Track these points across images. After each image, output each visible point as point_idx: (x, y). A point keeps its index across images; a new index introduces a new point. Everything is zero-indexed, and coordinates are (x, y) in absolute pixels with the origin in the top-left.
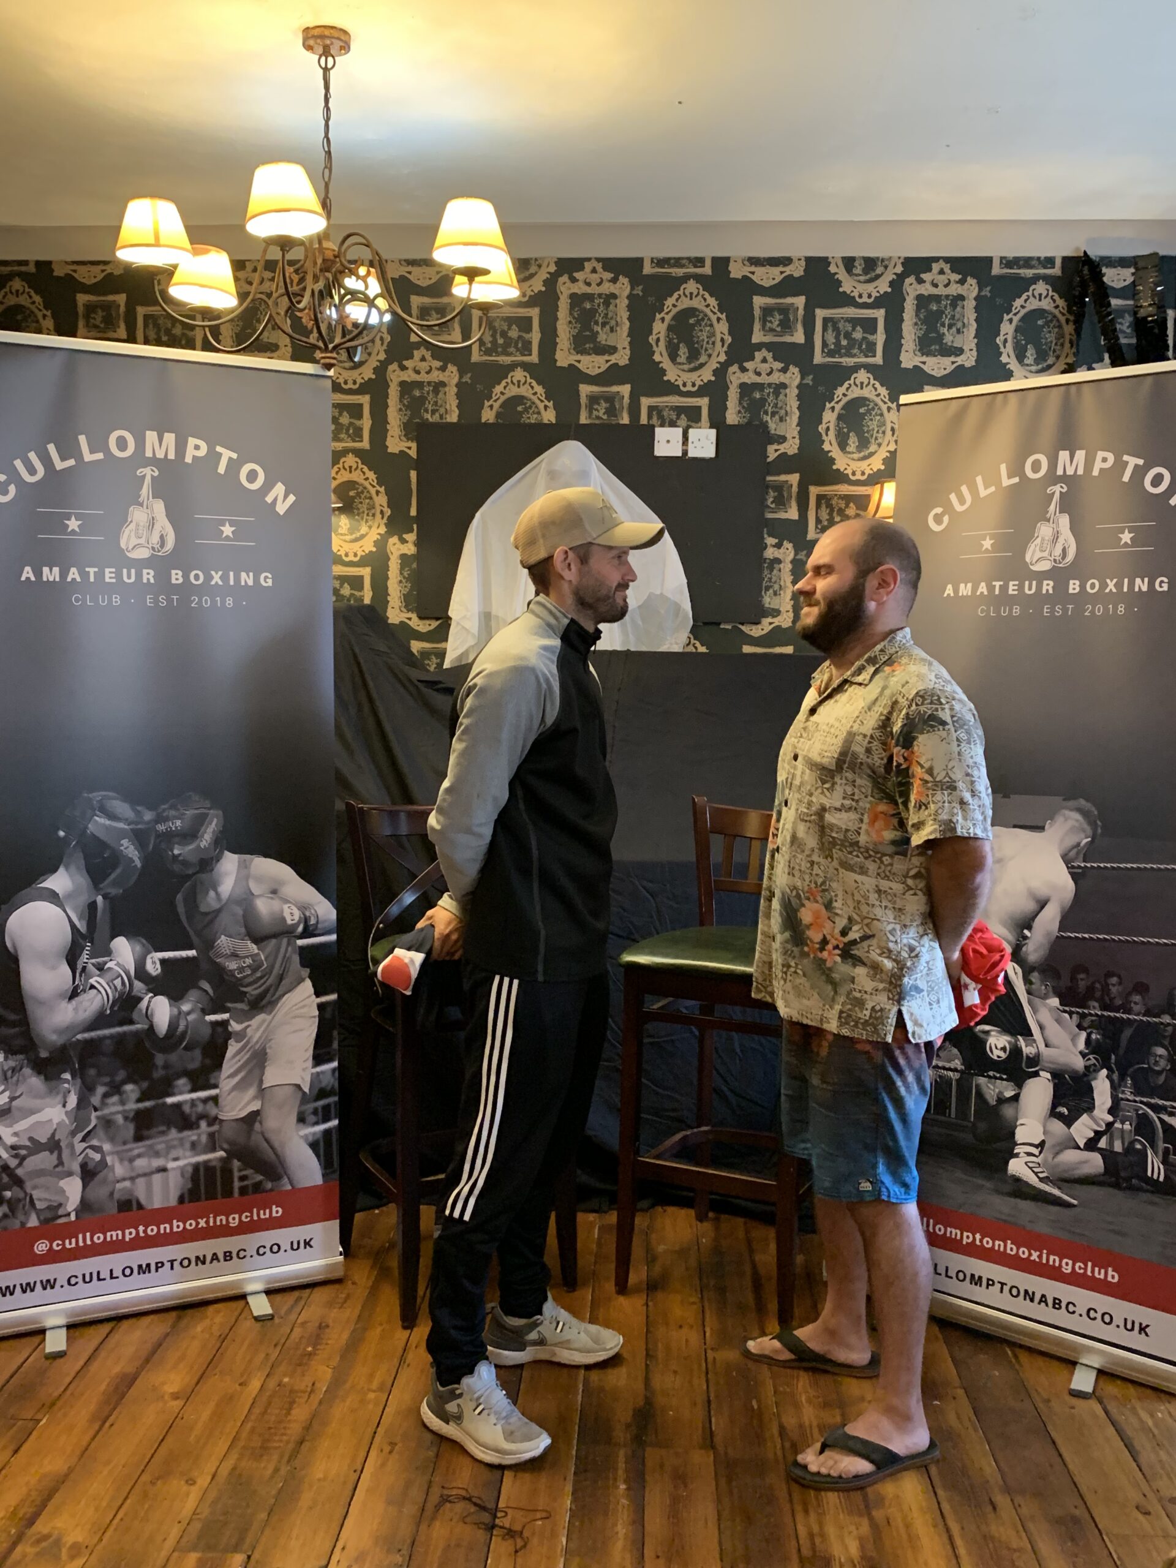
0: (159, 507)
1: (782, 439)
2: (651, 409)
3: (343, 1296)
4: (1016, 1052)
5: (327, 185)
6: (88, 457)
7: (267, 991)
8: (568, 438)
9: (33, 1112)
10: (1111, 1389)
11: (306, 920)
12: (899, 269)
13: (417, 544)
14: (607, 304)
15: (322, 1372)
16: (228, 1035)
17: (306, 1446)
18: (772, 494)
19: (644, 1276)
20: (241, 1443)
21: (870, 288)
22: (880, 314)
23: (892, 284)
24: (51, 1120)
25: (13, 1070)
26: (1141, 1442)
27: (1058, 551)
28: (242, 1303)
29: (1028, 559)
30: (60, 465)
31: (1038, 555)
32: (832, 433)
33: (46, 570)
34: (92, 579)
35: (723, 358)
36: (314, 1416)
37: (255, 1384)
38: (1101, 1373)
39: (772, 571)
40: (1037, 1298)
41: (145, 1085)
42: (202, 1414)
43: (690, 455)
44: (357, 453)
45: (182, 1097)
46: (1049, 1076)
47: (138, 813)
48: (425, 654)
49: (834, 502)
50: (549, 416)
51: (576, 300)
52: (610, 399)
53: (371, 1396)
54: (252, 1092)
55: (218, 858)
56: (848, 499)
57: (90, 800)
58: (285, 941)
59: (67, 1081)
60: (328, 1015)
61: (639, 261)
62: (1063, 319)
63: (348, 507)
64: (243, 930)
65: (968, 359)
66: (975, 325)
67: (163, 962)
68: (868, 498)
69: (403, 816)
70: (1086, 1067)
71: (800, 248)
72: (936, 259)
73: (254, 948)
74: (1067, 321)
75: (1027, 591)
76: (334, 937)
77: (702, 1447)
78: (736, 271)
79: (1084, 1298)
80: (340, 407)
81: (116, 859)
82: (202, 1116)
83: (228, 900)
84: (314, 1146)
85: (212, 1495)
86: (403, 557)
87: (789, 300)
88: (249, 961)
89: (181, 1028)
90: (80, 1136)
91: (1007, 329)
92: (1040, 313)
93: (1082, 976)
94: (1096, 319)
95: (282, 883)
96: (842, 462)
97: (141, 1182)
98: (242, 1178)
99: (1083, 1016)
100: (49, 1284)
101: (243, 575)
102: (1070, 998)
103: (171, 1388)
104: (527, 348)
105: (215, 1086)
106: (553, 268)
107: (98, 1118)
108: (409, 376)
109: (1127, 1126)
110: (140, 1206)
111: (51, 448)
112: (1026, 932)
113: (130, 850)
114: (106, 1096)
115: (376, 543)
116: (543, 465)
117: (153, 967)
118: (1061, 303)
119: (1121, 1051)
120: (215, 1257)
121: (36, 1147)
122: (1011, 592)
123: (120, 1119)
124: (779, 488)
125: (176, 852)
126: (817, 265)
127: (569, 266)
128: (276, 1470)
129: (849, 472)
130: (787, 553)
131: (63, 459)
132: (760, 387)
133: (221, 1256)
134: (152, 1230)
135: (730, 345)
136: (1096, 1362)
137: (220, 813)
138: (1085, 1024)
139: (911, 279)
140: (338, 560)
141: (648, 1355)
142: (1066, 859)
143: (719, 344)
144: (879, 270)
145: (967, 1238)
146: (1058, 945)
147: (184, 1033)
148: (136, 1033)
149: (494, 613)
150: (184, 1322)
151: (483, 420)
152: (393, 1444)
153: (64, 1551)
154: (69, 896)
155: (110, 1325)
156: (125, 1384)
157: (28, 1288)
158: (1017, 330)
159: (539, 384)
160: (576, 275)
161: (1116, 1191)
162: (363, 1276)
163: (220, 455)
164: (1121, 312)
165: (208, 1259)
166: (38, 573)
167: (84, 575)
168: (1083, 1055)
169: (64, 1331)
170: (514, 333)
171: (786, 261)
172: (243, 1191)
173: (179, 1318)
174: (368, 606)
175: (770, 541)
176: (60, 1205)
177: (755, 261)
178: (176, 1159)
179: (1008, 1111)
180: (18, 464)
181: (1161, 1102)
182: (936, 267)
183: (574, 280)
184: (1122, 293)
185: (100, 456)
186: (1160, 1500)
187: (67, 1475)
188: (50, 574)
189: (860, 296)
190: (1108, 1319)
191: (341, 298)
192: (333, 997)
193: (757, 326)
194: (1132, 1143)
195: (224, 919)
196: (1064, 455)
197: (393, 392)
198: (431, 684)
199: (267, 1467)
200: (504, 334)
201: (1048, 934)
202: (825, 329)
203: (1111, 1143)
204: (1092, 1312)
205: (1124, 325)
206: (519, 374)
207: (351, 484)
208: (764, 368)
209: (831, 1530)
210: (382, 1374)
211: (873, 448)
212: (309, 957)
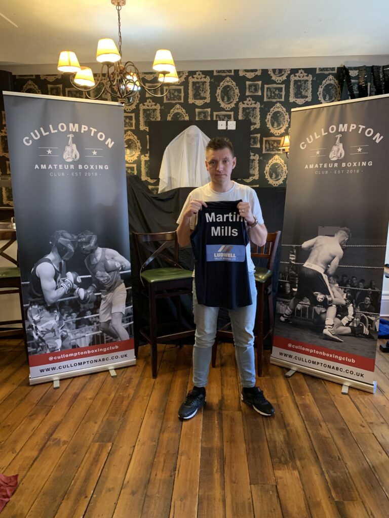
0: (74, 146)
1: (255, 124)
2: (217, 115)
3: (136, 370)
4: (326, 299)
5: (120, 47)
6: (53, 131)
7: (112, 286)
8: (192, 125)
9: (46, 321)
10: (352, 392)
11: (122, 266)
12: (289, 72)
13: (149, 157)
14: (203, 85)
15: (131, 391)
16: (101, 299)
17: (127, 413)
18: (252, 140)
19: (220, 362)
20: (109, 412)
21: (280, 78)
22: (283, 86)
23: (287, 77)
24: (51, 324)
25: (41, 310)
26: (361, 407)
27: (339, 154)
28: (107, 373)
29: (330, 157)
30: (44, 134)
31: (333, 155)
32: (269, 122)
33: (42, 165)
34: (56, 168)
35: (237, 100)
36: (129, 404)
37: (113, 395)
38: (349, 387)
39: (252, 162)
40: (331, 367)
41: (78, 313)
42: (98, 403)
43: (229, 129)
44: (131, 130)
45: (89, 316)
46: (335, 306)
47: (72, 236)
48: (153, 189)
49: (271, 142)
50: (187, 118)
51: (194, 83)
52: (205, 113)
53: (145, 398)
54: (109, 314)
55: (96, 249)
56: (274, 141)
57: (58, 233)
58: (116, 272)
59: (55, 313)
60: (129, 293)
61: (213, 71)
62: (337, 86)
63: (129, 147)
64: (104, 269)
65: (309, 99)
66: (311, 89)
67: (82, 279)
68: (280, 141)
69: (148, 236)
70: (346, 303)
71: (260, 66)
72: (300, 69)
73: (107, 274)
74: (338, 87)
75: (330, 166)
76: (130, 271)
77: (239, 411)
78: (241, 74)
79: (345, 367)
80: (126, 117)
81: (67, 250)
82: (95, 321)
83: (100, 260)
84: (127, 329)
85: (102, 427)
86: (146, 161)
87: (257, 82)
88: (106, 278)
89: (88, 297)
90: (60, 328)
91: (321, 90)
92: (330, 85)
93: (345, 278)
94: (347, 86)
95: (115, 256)
96: (273, 131)
97: (78, 340)
98: (107, 338)
99: (345, 289)
100: (54, 369)
101: (100, 166)
102: (342, 284)
103: (89, 397)
104: (180, 99)
105: (98, 313)
106: (187, 74)
107: (65, 323)
108: (146, 107)
109: (358, 320)
110: (78, 347)
111: (42, 129)
112: (329, 266)
113: (70, 247)
114: (67, 316)
115: (138, 157)
116: (186, 133)
117: (79, 280)
118: (337, 81)
119: (356, 299)
120: (100, 360)
121: (48, 331)
122: (325, 167)
123: (71, 323)
124: (255, 138)
125: (84, 247)
126: (265, 71)
127: (192, 73)
128: (119, 419)
129: (274, 133)
130: (257, 157)
131: (45, 132)
132: (248, 108)
133: (102, 360)
134: (82, 353)
135: (239, 96)
136: (348, 384)
137: (96, 236)
138: (346, 291)
139: (292, 75)
140: (127, 162)
141: (222, 385)
142: (341, 245)
143: (236, 96)
144: (283, 73)
145: (311, 351)
146: (338, 269)
147: (89, 299)
148: (74, 299)
149: (172, 176)
150: (92, 378)
151: (168, 120)
152: (152, 411)
153: (61, 443)
154: (54, 260)
155: (72, 379)
156: (76, 396)
157: (48, 370)
158: (324, 90)
159: (184, 108)
160: (194, 76)
161: (355, 338)
162: (142, 364)
163: (91, 130)
164: (354, 84)
165: (98, 361)
166: (40, 167)
167: (53, 167)
168: (345, 300)
169: (58, 381)
170: (176, 94)
171: (256, 70)
172: (107, 342)
173: (90, 377)
174: (135, 175)
175: (252, 154)
176: (56, 347)
177: (247, 71)
178: (88, 334)
179: (323, 316)
180: (32, 134)
181: (368, 313)
182: (300, 71)
183: (193, 78)
184: (355, 78)
185: (56, 131)
186: (367, 423)
187: (61, 422)
188: (43, 167)
189: (278, 81)
190: (352, 373)
191: (126, 82)
192: (131, 288)
193: (247, 90)
194: (359, 324)
195: (98, 267)
196: (341, 126)
197: (141, 112)
198: (155, 198)
199: (117, 418)
200: (173, 94)
201: (335, 266)
202: (267, 91)
203: (353, 324)
204: (347, 371)
205: (355, 88)
206: (178, 106)
207: (130, 140)
208: (250, 103)
209: (275, 433)
210: (148, 392)
211: (281, 126)
212: (124, 277)
